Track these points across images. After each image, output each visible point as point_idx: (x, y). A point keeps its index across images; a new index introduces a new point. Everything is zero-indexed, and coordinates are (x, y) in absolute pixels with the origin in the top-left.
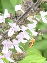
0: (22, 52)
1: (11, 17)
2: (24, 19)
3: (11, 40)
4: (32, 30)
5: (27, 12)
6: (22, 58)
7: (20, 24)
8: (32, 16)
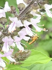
0: (24, 50)
1: (12, 11)
2: (27, 14)
3: (12, 37)
4: (35, 25)
5: (30, 5)
6: (25, 58)
7: (22, 19)
8: (35, 9)
